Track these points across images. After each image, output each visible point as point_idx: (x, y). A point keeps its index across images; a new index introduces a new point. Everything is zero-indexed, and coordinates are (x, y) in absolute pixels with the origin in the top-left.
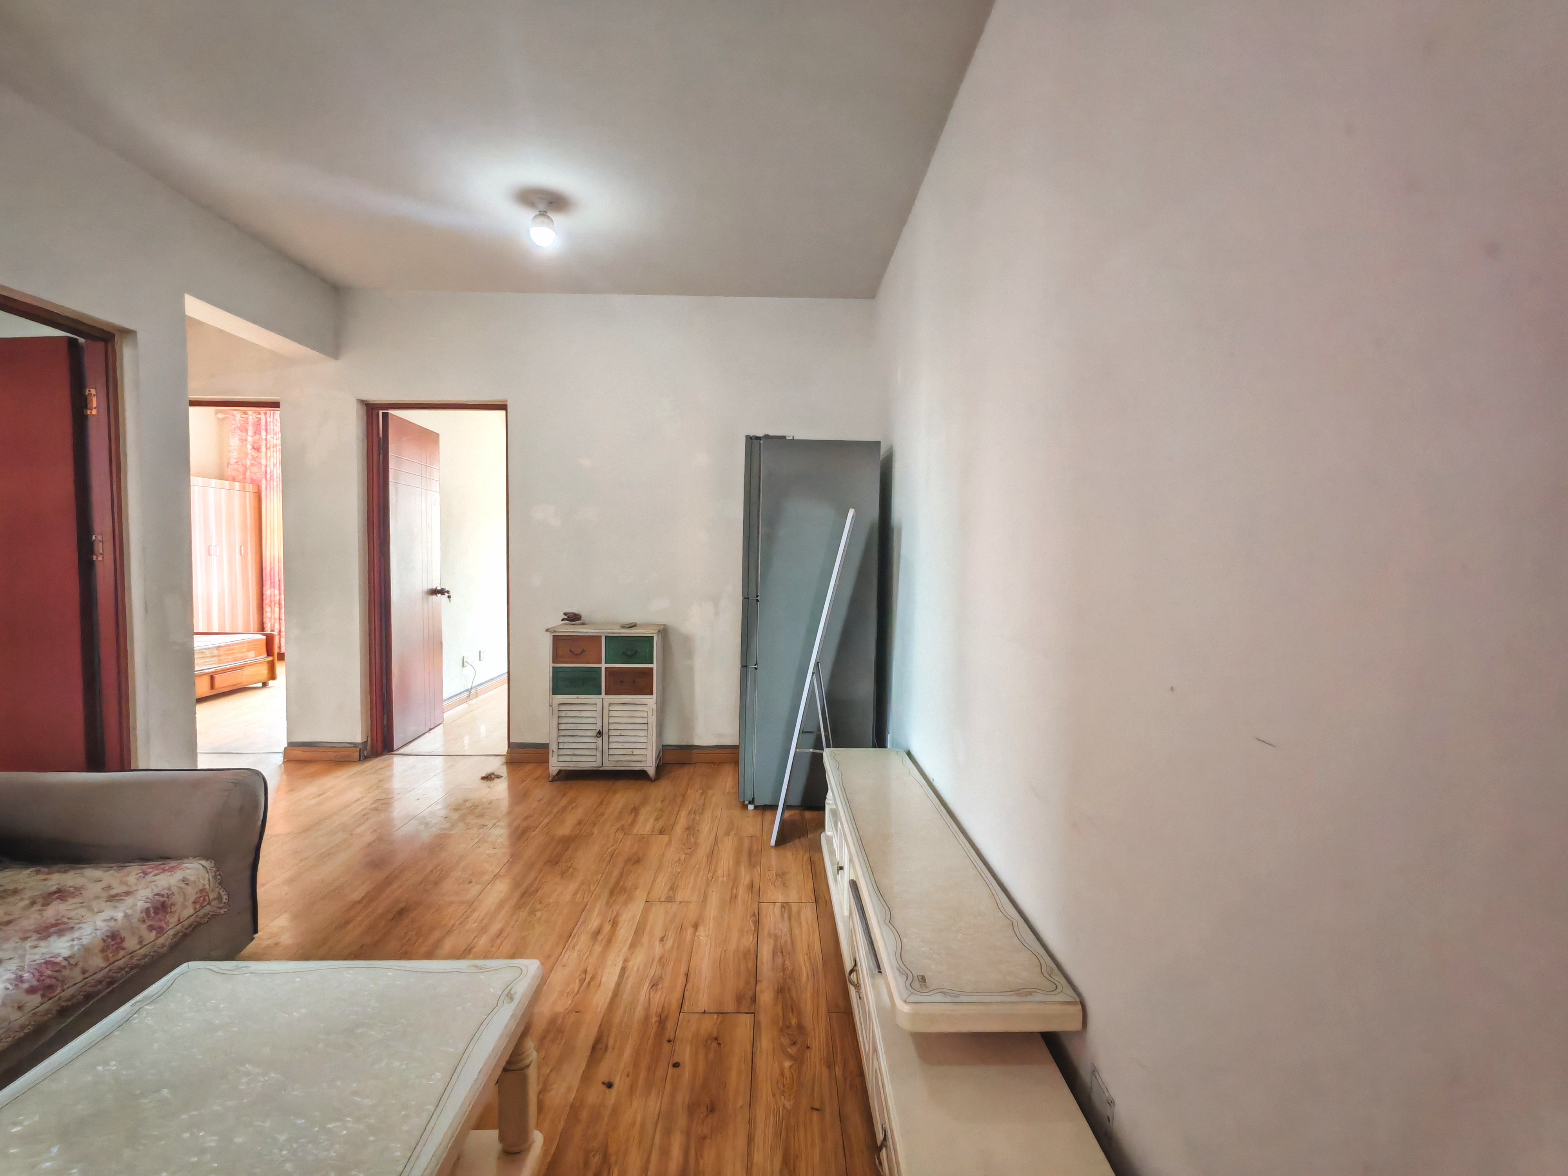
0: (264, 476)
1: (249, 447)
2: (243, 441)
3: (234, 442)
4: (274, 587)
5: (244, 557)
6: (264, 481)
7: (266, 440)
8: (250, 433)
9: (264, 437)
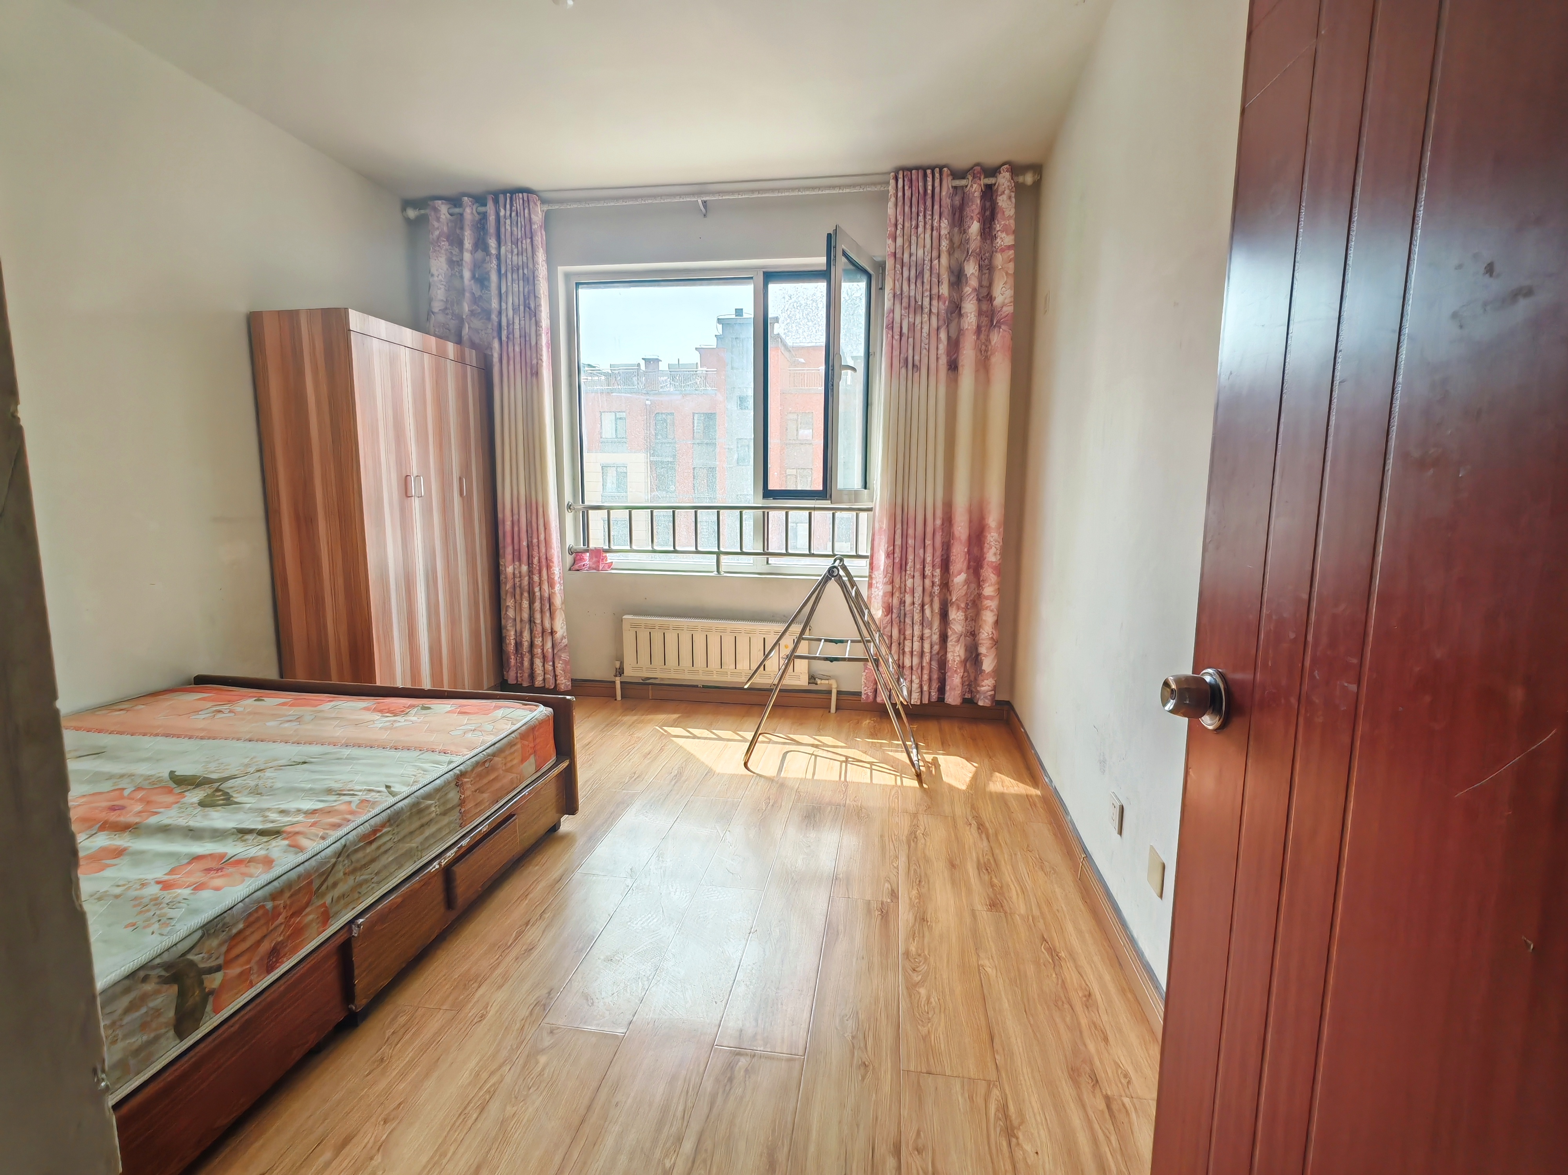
0: (495, 334)
1: (467, 274)
2: (455, 264)
3: (439, 266)
4: (520, 560)
5: (466, 500)
6: (496, 344)
7: (498, 257)
8: (468, 244)
9: (494, 251)
